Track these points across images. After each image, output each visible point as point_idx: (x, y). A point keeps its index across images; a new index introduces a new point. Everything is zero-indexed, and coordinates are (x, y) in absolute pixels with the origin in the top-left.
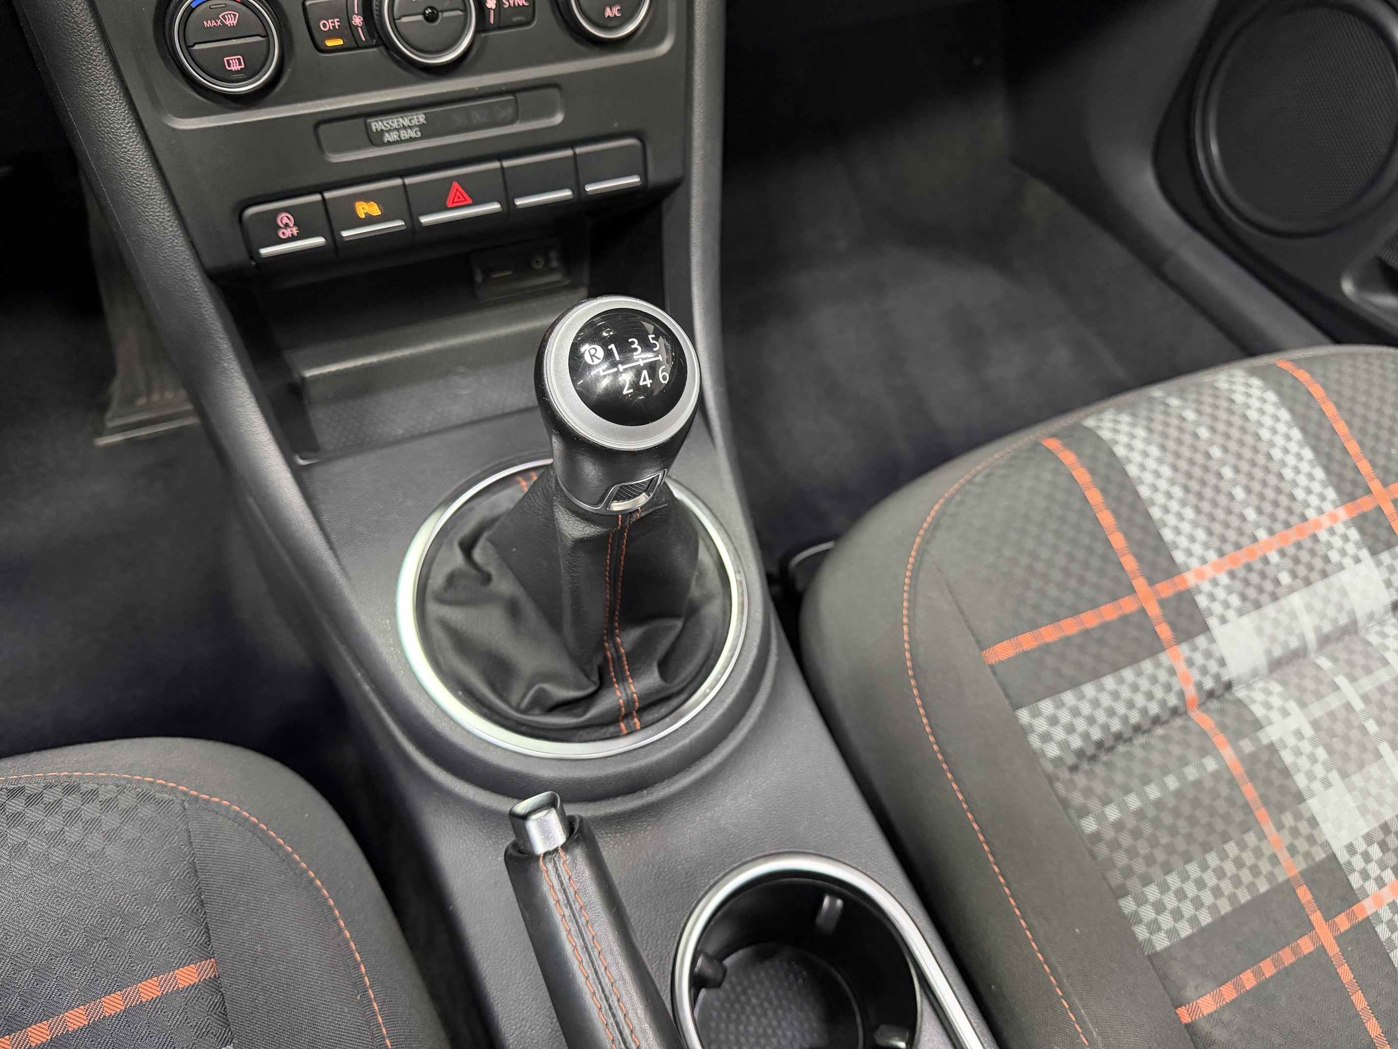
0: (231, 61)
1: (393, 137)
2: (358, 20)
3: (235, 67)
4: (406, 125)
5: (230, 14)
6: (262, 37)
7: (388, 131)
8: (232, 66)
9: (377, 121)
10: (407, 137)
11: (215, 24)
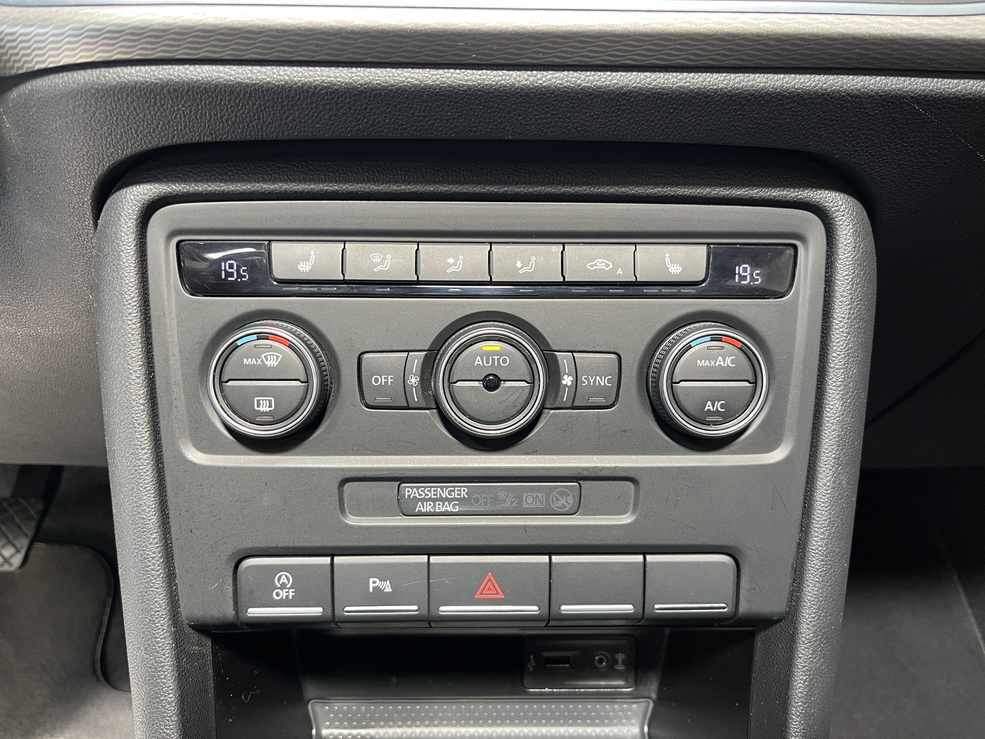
0: (261, 402)
1: (428, 507)
2: (414, 380)
3: (264, 408)
4: (444, 496)
5: (273, 355)
6: (302, 382)
7: (423, 500)
8: (261, 406)
9: (412, 488)
10: (443, 509)
11: (255, 362)
